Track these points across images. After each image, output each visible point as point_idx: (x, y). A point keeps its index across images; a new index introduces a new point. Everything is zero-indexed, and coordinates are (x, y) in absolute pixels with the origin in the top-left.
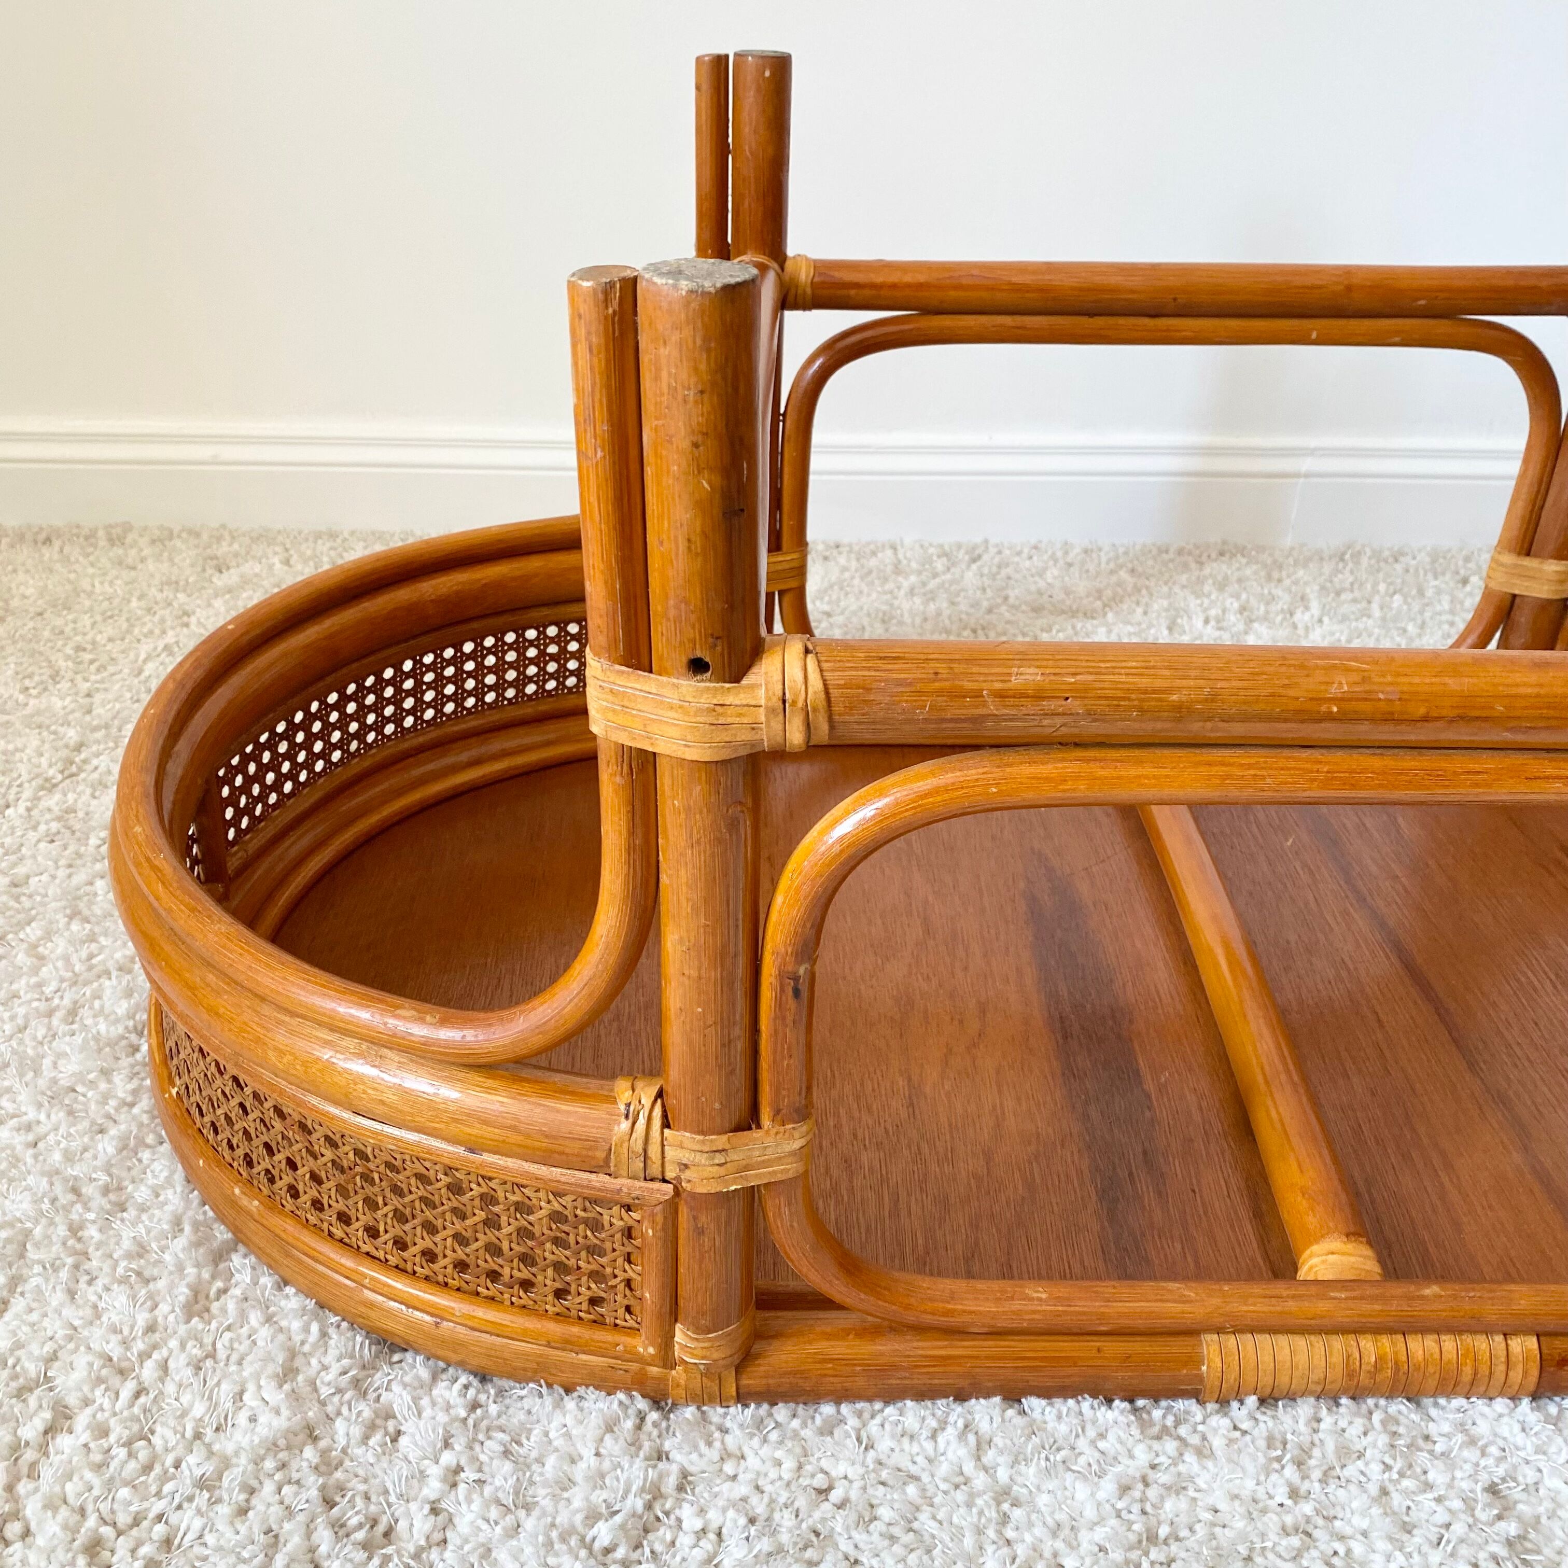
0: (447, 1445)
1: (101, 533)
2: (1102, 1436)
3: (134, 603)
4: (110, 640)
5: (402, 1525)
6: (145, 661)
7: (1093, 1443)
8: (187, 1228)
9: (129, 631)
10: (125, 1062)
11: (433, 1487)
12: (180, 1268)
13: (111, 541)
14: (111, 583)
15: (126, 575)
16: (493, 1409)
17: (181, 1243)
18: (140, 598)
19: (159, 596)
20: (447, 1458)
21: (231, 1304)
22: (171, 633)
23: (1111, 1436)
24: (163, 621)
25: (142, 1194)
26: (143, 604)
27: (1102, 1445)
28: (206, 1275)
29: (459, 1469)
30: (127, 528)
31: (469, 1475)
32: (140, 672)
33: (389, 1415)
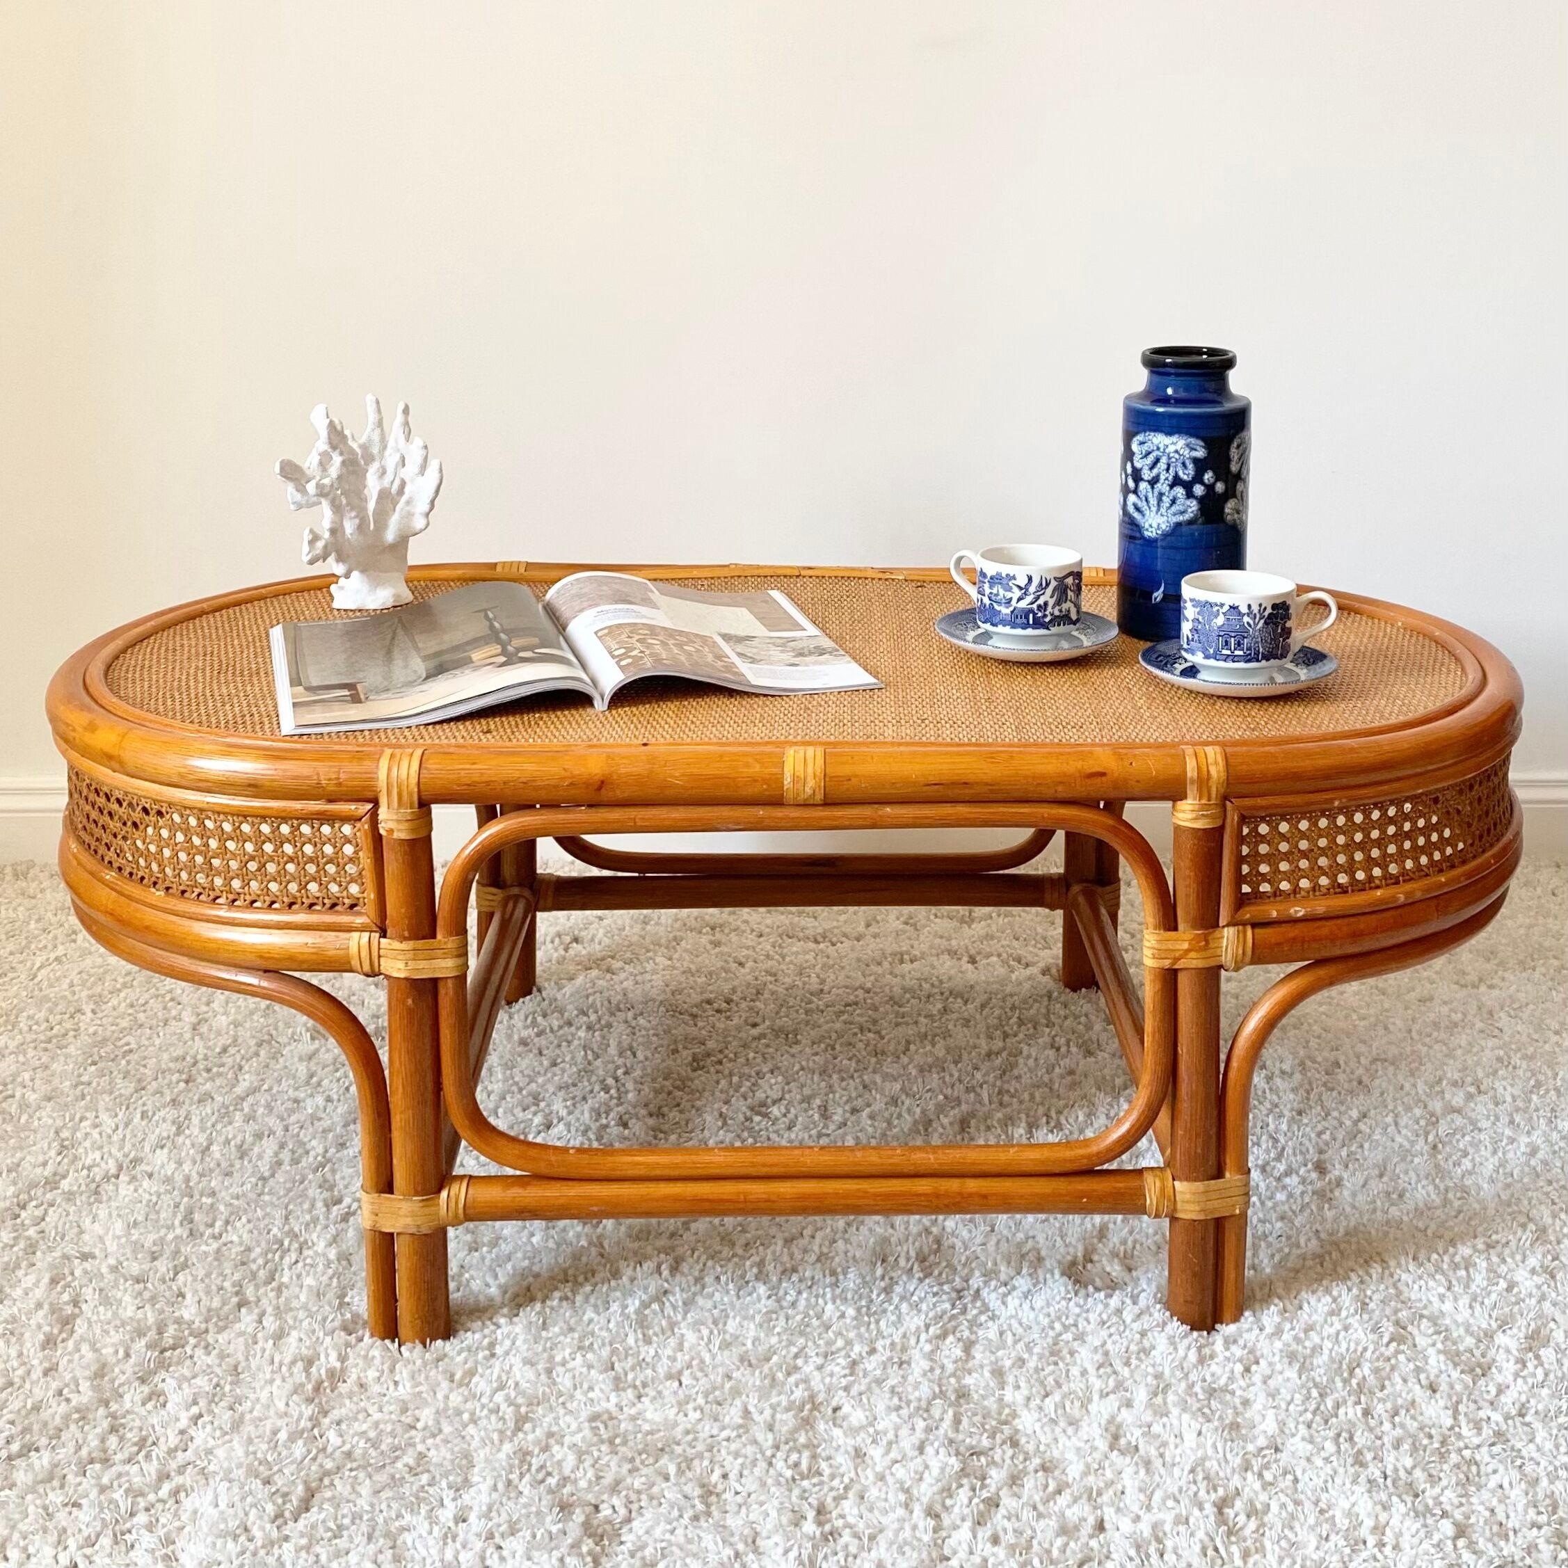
0: (195, 1403)
1: (8, 870)
2: (591, 1389)
3: (33, 925)
4: (11, 953)
5: (162, 1440)
6: (39, 969)
7: (585, 1393)
8: (46, 1306)
9: (27, 947)
10: (9, 1223)
11: (184, 1422)
12: (39, 1327)
13: (16, 876)
14: (15, 909)
15: (27, 902)
16: (227, 1388)
17: (41, 1313)
18: (39, 920)
19: (54, 920)
20: (195, 1410)
21: (70, 1344)
22: (60, 948)
23: (597, 1389)
24: (56, 938)
25: (18, 1293)
26: (40, 925)
27: (591, 1395)
28: (56, 1331)
29: (201, 1416)
30: (31, 864)
31: (206, 1418)
32: (35, 976)
33: (161, 1393)
